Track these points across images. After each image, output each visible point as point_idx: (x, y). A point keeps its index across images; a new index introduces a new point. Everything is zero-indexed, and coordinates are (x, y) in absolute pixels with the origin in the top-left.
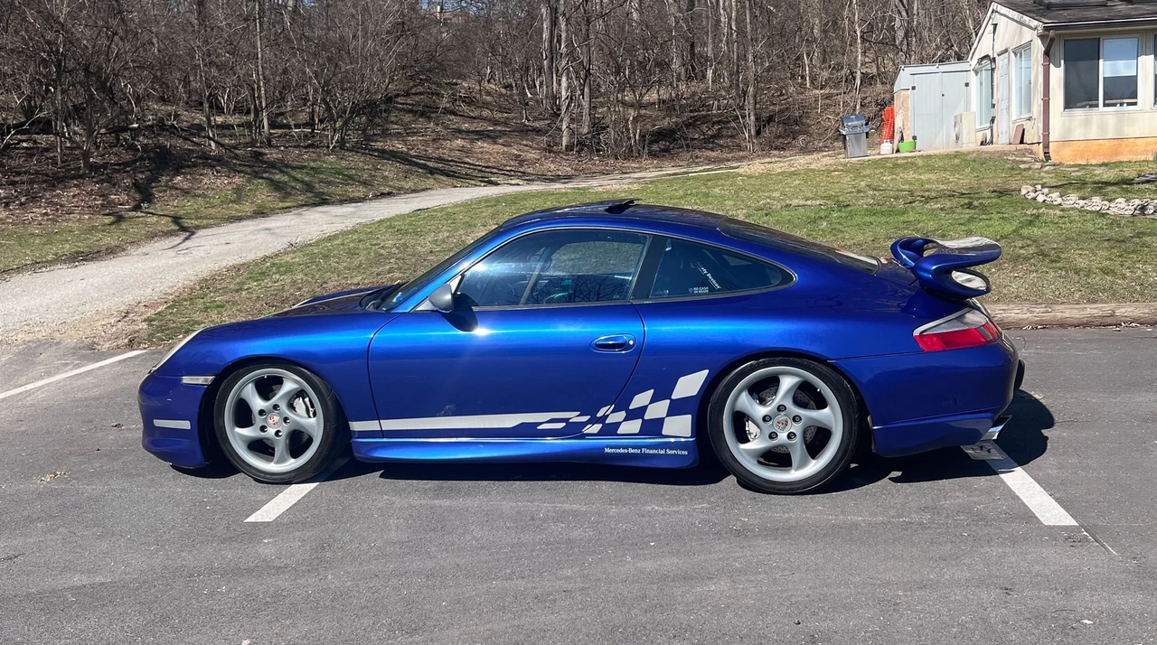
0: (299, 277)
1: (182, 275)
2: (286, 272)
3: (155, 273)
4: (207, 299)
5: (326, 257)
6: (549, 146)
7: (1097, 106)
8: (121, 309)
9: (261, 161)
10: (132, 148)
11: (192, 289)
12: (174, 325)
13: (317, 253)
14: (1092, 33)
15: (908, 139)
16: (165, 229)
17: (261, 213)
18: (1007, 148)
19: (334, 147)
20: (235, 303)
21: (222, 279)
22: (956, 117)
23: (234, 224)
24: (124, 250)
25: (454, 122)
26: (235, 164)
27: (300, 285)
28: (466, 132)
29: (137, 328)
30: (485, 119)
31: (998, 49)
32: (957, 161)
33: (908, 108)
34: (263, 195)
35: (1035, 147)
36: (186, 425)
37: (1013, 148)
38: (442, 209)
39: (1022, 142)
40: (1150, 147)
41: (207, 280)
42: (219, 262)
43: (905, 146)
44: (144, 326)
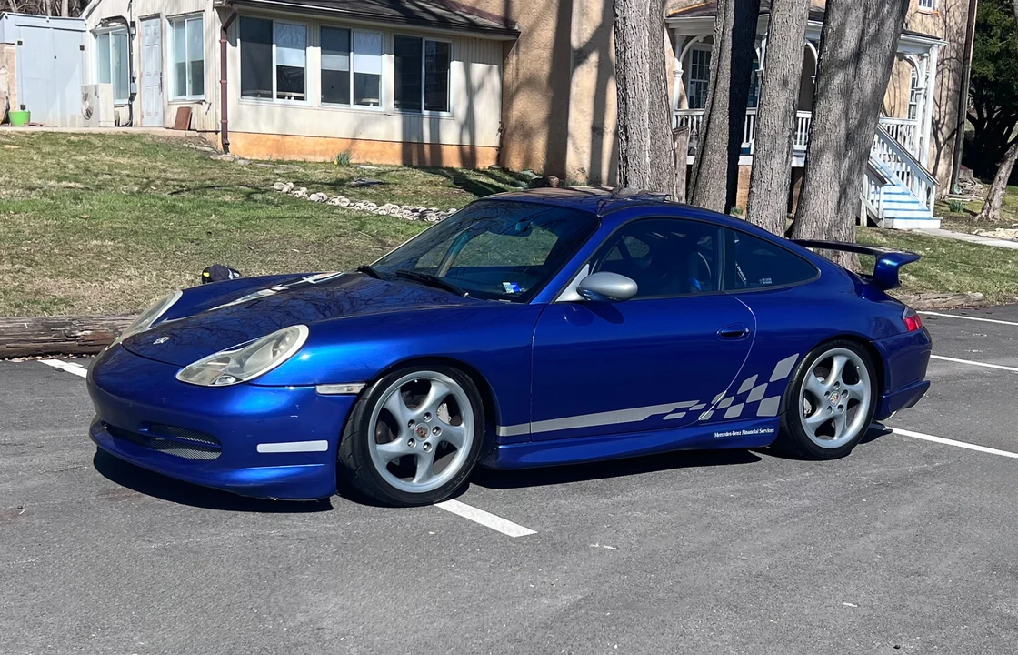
7: (271, 96)
14: (266, 14)
15: (15, 108)
31: (140, 12)
33: (13, 68)
35: (207, 136)
36: (319, 446)
39: (189, 129)
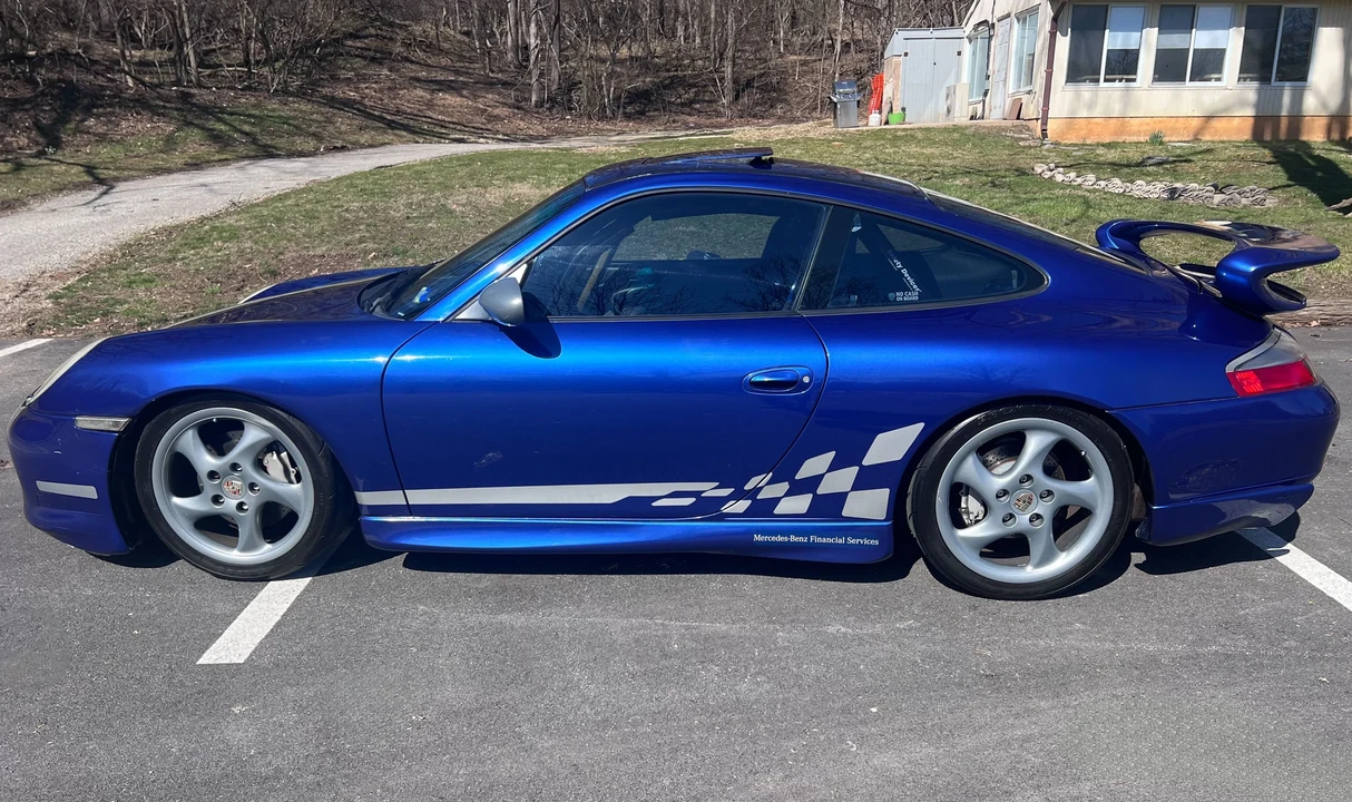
0: (247, 245)
1: (98, 238)
2: (230, 239)
3: (64, 235)
4: (131, 271)
5: (278, 220)
6: (517, 100)
7: (1098, 81)
8: (19, 280)
9: (189, 103)
10: (31, 81)
11: (111, 256)
12: (89, 304)
13: (267, 215)
15: (897, 110)
16: (76, 180)
17: (196, 165)
18: (1004, 123)
19: (276, 91)
20: (168, 277)
21: (150, 245)
22: (948, 88)
23: (162, 177)
24: (25, 204)
25: (410, 70)
26: (157, 106)
27: (250, 256)
28: (425, 81)
29: (39, 307)
30: (444, 68)
31: (998, 14)
32: (956, 135)
33: (898, 78)
34: (195, 144)
35: (1031, 124)
36: (89, 492)
37: (1009, 123)
38: (409, 167)
39: (1018, 118)
40: (1145, 128)
41: (130, 246)
42: (146, 223)
43: (894, 118)
44: (48, 304)
